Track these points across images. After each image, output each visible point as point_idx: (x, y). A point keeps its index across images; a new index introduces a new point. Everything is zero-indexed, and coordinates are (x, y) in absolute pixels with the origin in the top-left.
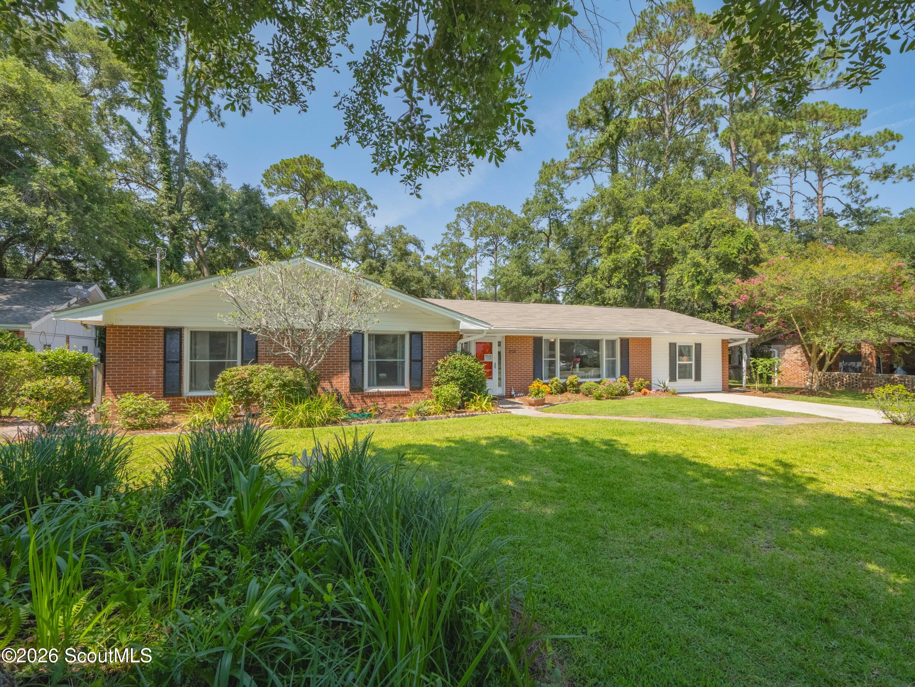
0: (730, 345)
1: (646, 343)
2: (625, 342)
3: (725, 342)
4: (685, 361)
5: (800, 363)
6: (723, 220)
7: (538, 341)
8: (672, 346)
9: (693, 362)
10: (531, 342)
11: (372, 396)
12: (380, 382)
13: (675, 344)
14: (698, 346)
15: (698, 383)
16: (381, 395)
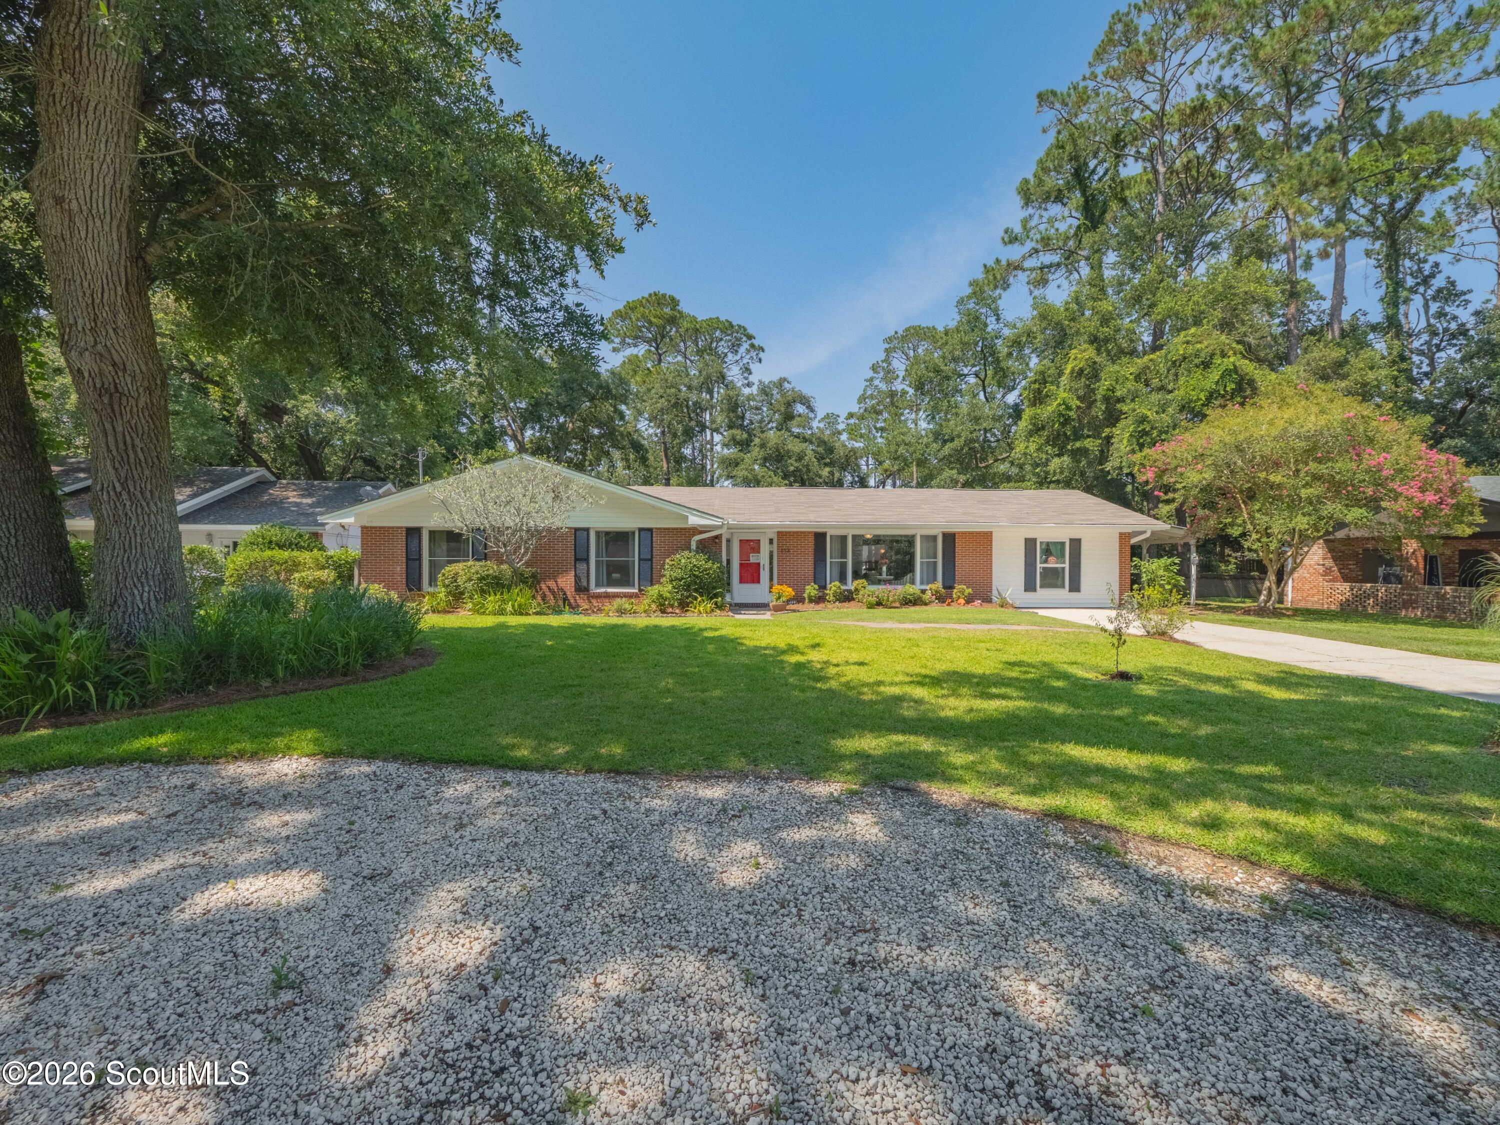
0: (1134, 541)
1: (985, 539)
2: (950, 539)
3: (1124, 537)
4: (1052, 564)
5: (1321, 569)
6: (1198, 346)
7: (820, 538)
8: (1030, 543)
9: (1067, 566)
10: (811, 539)
11: (598, 596)
12: (611, 583)
13: (1035, 540)
14: (1076, 544)
15: (1074, 595)
16: (608, 596)
